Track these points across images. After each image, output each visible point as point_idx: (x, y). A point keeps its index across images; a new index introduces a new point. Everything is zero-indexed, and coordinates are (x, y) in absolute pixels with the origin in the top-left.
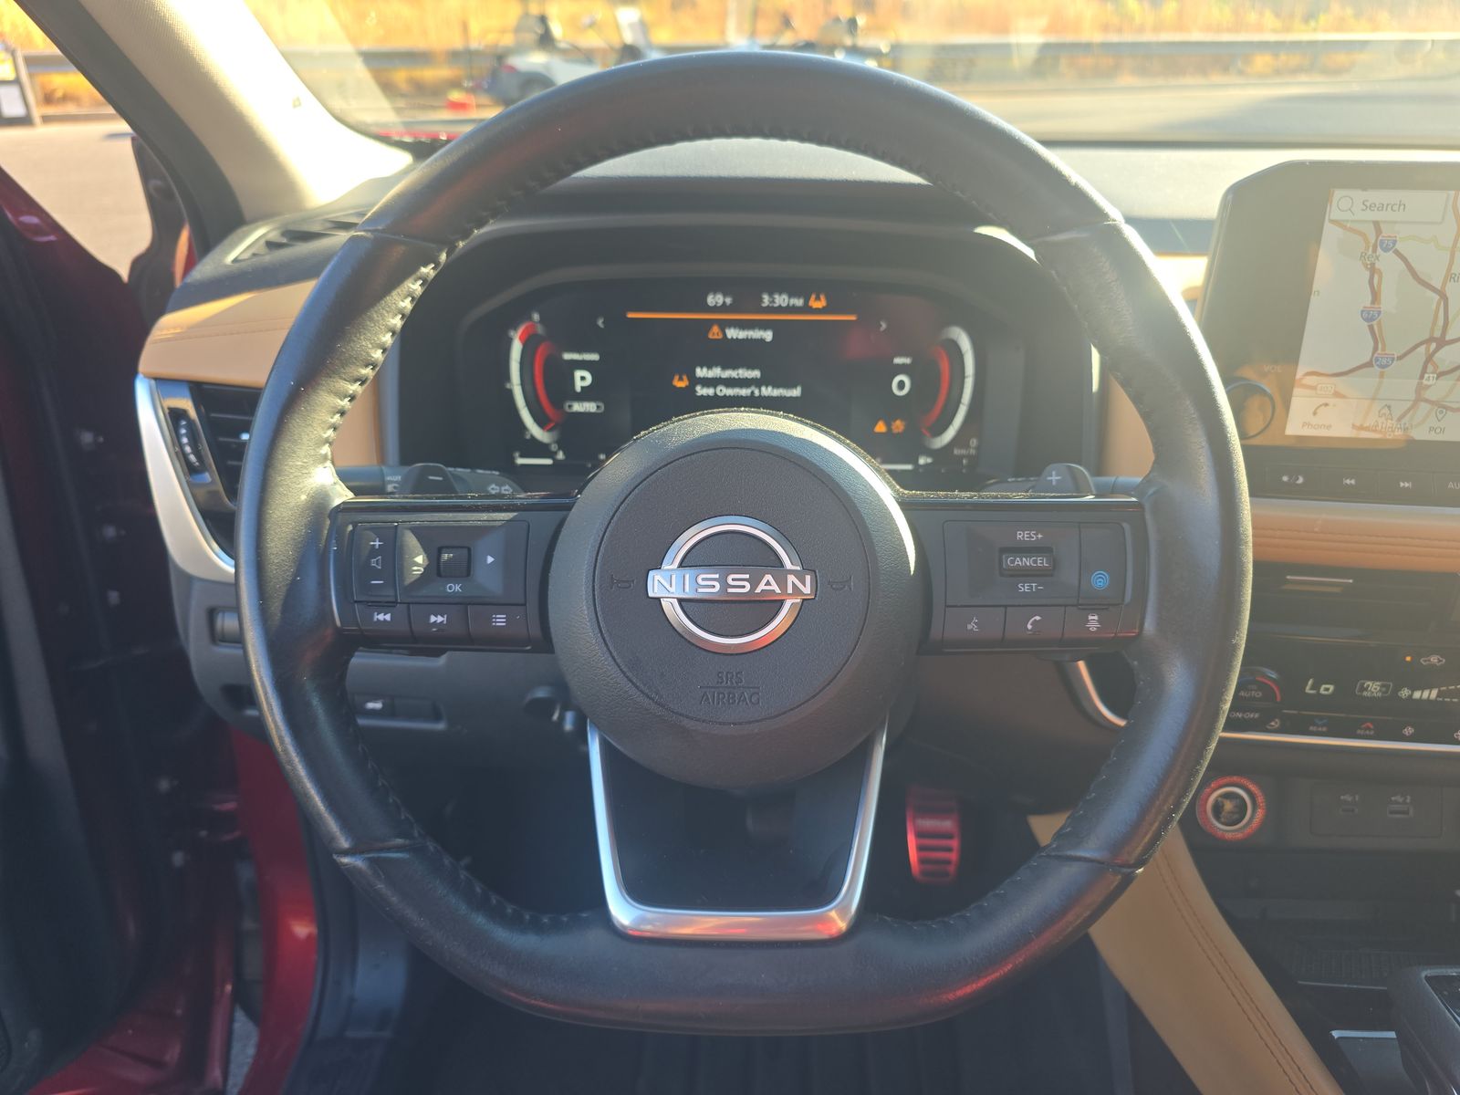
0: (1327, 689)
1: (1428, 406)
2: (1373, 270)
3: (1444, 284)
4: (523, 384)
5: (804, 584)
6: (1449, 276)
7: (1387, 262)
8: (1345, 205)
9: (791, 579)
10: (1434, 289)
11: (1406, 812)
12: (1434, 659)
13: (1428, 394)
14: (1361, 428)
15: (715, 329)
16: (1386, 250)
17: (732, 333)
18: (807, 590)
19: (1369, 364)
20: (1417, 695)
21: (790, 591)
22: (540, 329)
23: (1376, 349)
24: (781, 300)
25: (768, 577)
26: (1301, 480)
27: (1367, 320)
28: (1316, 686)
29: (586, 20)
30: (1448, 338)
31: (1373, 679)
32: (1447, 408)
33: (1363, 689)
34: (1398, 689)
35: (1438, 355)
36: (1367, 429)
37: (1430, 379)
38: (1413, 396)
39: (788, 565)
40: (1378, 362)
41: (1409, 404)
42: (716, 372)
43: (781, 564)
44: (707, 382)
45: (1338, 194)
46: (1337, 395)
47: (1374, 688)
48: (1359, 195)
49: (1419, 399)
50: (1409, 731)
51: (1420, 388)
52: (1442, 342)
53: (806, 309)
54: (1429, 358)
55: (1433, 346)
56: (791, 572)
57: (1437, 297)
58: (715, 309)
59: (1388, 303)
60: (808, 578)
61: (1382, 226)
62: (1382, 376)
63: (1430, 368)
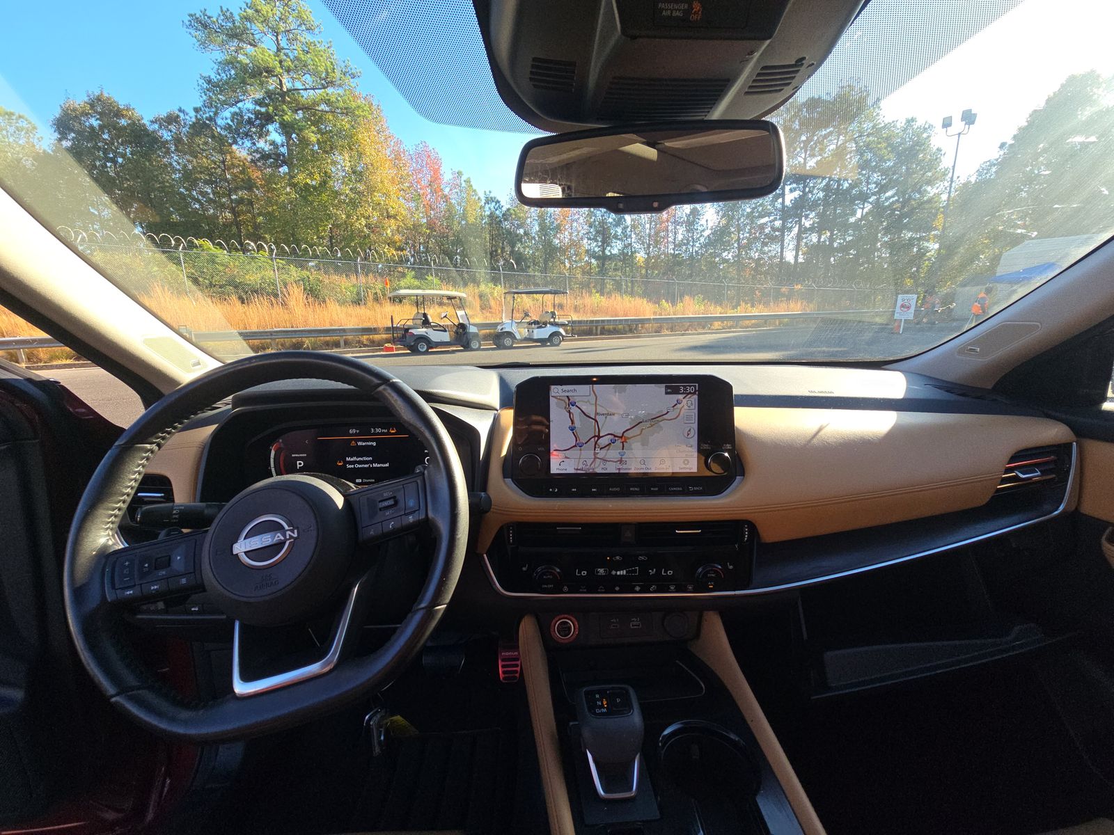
0: (584, 573)
1: (599, 460)
2: (569, 412)
3: (595, 417)
4: (275, 467)
5: (294, 533)
6: (597, 414)
7: (574, 409)
8: (555, 390)
9: (288, 533)
10: (592, 418)
11: (639, 625)
12: (618, 558)
13: (598, 456)
14: (577, 469)
15: (353, 442)
16: (573, 405)
17: (360, 443)
18: (295, 535)
19: (575, 446)
20: (618, 573)
21: (288, 537)
22: (282, 445)
23: (576, 440)
24: (378, 430)
25: (279, 534)
26: (556, 490)
27: (571, 430)
28: (580, 572)
29: (443, 315)
30: (601, 435)
31: (601, 568)
32: (606, 461)
33: (598, 572)
34: (610, 571)
35: (599, 441)
36: (579, 470)
37: (598, 450)
38: (593, 457)
39: (286, 527)
40: (578, 445)
41: (592, 460)
42: (354, 459)
43: (283, 528)
44: (350, 463)
45: (552, 387)
46: (566, 458)
47: (601, 571)
48: (560, 387)
49: (595, 458)
50: (617, 589)
51: (595, 454)
52: (599, 437)
53: (389, 433)
54: (596, 443)
55: (596, 438)
56: (288, 530)
57: (594, 421)
58: (352, 435)
59: (577, 424)
60: (296, 531)
61: (570, 398)
62: (581, 450)
63: (597, 446)
